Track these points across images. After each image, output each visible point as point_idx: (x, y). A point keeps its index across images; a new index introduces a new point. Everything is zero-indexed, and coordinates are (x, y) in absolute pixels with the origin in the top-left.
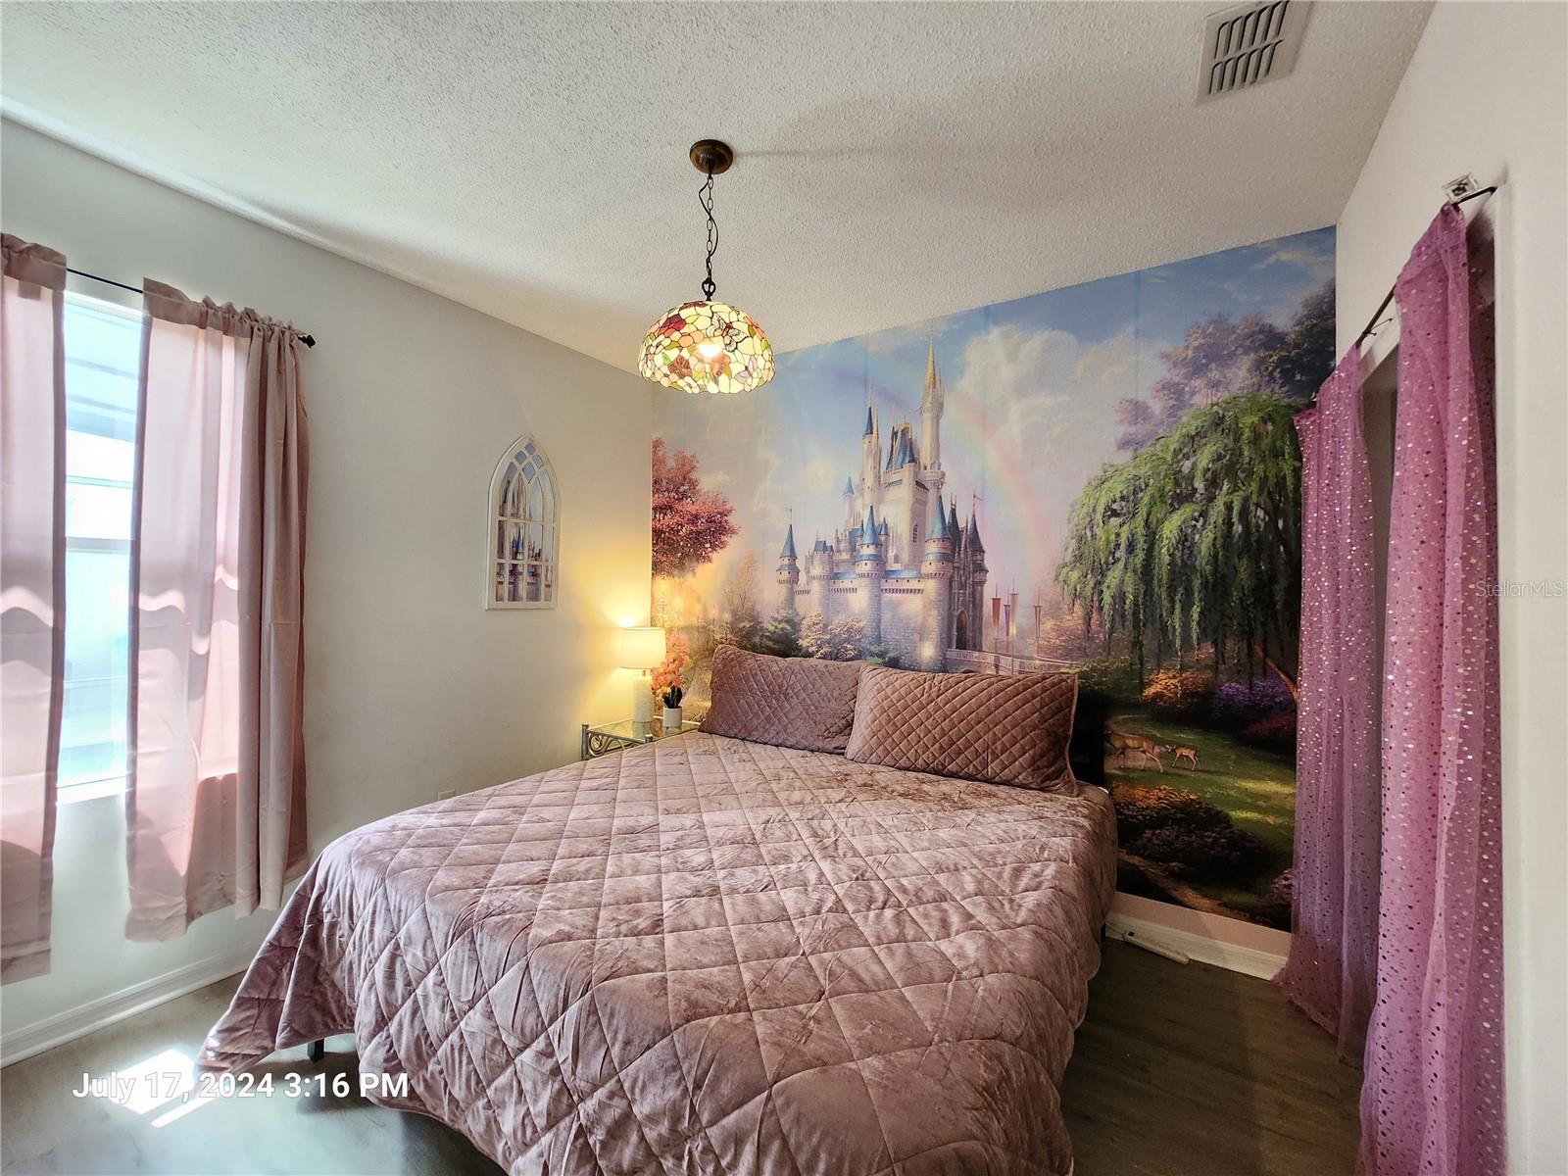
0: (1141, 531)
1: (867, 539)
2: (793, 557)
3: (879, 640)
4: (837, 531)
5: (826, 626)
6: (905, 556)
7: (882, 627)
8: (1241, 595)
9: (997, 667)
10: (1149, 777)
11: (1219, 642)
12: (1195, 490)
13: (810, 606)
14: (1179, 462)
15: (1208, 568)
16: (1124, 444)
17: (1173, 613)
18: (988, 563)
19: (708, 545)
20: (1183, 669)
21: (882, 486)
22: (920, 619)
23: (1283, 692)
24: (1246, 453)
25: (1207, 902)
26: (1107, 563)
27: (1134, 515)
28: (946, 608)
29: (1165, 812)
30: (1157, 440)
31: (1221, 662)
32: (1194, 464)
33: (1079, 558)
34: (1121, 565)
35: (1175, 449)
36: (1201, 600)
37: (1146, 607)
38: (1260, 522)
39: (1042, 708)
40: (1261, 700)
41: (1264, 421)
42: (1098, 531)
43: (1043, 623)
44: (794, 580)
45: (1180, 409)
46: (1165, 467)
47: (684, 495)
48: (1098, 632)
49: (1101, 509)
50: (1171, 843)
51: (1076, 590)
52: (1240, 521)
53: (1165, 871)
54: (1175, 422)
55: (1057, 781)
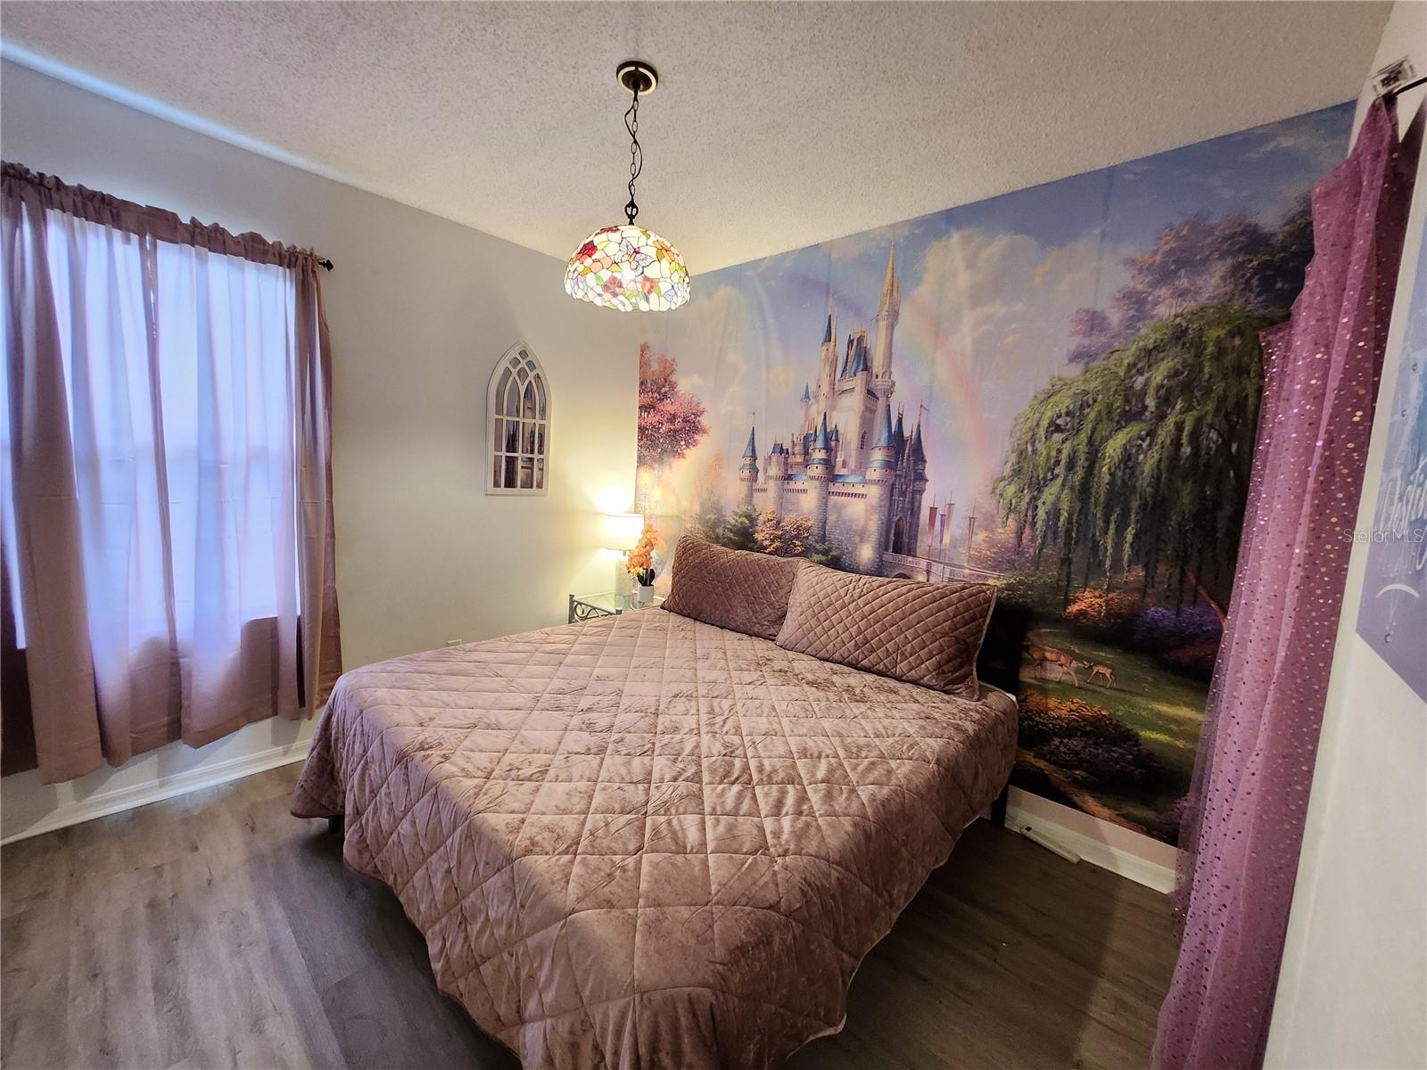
0: (1083, 448)
1: (820, 444)
2: (754, 457)
3: (823, 539)
4: (793, 435)
5: (778, 523)
6: (852, 463)
7: (827, 527)
8: (1181, 518)
9: (928, 572)
10: (1065, 689)
11: (1151, 565)
12: (1145, 408)
13: (766, 504)
14: (1132, 377)
15: (1149, 490)
16: (1075, 357)
17: (1106, 534)
18: (928, 473)
19: (683, 443)
20: (1110, 590)
21: (836, 393)
22: (862, 523)
23: (1211, 622)
24: (1207, 370)
25: (1106, 811)
26: (1045, 479)
27: (1078, 432)
28: (887, 513)
29: (1076, 724)
30: (1112, 353)
31: (1150, 585)
32: (1148, 380)
33: (1017, 472)
34: (1059, 481)
35: (1129, 365)
36: (1137, 522)
37: (1079, 525)
38: (1211, 445)
39: (955, 617)
40: (1188, 627)
41: (1232, 335)
42: (1041, 447)
43: (977, 534)
44: (754, 479)
45: (1139, 320)
46: (1116, 382)
47: (665, 396)
48: (1029, 547)
49: (1045, 423)
50: (1078, 753)
51: (1011, 504)
52: (1190, 443)
53: (1069, 777)
54: (1133, 334)
55: (960, 686)
